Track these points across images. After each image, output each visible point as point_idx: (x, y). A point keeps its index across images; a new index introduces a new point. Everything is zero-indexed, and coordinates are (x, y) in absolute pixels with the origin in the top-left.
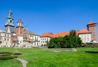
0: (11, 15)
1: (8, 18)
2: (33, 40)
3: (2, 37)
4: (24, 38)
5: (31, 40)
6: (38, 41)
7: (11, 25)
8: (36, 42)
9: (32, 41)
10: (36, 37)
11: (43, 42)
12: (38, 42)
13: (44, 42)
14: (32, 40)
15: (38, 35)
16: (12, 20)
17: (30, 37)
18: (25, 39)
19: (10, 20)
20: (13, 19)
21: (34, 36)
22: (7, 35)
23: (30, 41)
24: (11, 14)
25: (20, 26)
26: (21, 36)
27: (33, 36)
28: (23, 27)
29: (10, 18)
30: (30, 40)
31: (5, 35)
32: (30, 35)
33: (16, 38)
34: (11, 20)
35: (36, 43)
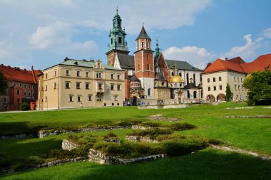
1: (113, 34)
2: (181, 85)
3: (104, 80)
5: (176, 85)
7: (121, 49)
9: (178, 86)
10: (187, 75)
12: (197, 91)
13: (218, 88)
14: (179, 84)
16: (122, 37)
17: (171, 76)
18: (160, 83)
19: (117, 37)
20: (124, 35)
21: (183, 73)
23: (174, 87)
26: (149, 76)
27: (180, 75)
29: (116, 33)
30: (173, 84)
33: (136, 83)
35: (191, 91)
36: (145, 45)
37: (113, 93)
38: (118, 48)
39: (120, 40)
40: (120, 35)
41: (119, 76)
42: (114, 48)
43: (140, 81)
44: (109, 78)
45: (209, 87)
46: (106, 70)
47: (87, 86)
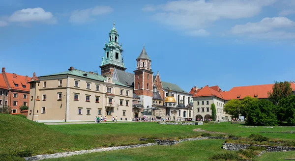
0: (116, 40)
1: (110, 47)
2: (174, 105)
3: (114, 96)
4: (154, 99)
5: (170, 104)
7: (118, 65)
8: (181, 108)
9: (172, 106)
10: (179, 96)
11: (201, 110)
12: (186, 110)
13: (205, 110)
14: (173, 104)
15: (183, 93)
16: (119, 52)
17: (165, 96)
18: (158, 101)
19: (114, 51)
20: (121, 51)
21: (175, 94)
22: (124, 93)
23: (168, 106)
24: (116, 38)
25: (146, 69)
26: (148, 94)
27: (173, 95)
28: (151, 73)
29: (113, 48)
30: (168, 104)
31: (122, 91)
32: (165, 93)
34: (118, 52)
35: (182, 111)
37: (121, 108)
38: (114, 64)
39: (117, 55)
40: (117, 51)
41: (127, 93)
42: (111, 63)
44: (119, 93)
45: (198, 109)
46: (117, 85)
47: (97, 101)
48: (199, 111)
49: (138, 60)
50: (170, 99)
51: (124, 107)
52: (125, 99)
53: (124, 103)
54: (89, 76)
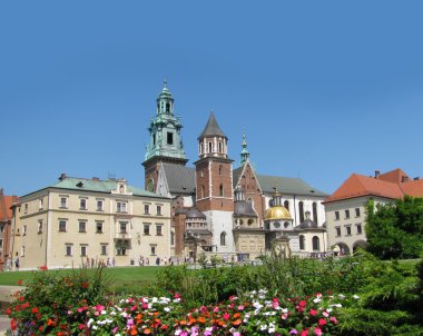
0: (168, 110)
1: (157, 124)
2: (286, 225)
3: (130, 217)
4: (236, 216)
5: (277, 225)
6: (315, 228)
7: (171, 156)
8: (307, 231)
9: (282, 227)
10: (301, 205)
11: (344, 231)
12: (320, 235)
13: (354, 230)
14: (282, 223)
15: (312, 195)
16: (174, 131)
17: (267, 207)
18: (246, 220)
19: (165, 131)
20: (178, 128)
21: (291, 201)
22: (153, 210)
23: (272, 228)
24: (168, 106)
25: (216, 155)
26: (222, 207)
27: (287, 204)
28: (228, 161)
29: (163, 125)
30: (272, 224)
31: (147, 208)
32: (267, 199)
33: (198, 221)
34: (170, 131)
35: (308, 237)
36: (215, 149)
37: (147, 240)
38: (166, 154)
39: (170, 137)
40: (170, 128)
41: (159, 209)
42: (158, 154)
43: (204, 218)
44: (142, 211)
45: (338, 230)
46: (136, 196)
47: (99, 229)
48: (339, 233)
49: (201, 140)
50: (279, 213)
51: (153, 238)
52: (153, 221)
53: (153, 229)
54: (87, 186)
